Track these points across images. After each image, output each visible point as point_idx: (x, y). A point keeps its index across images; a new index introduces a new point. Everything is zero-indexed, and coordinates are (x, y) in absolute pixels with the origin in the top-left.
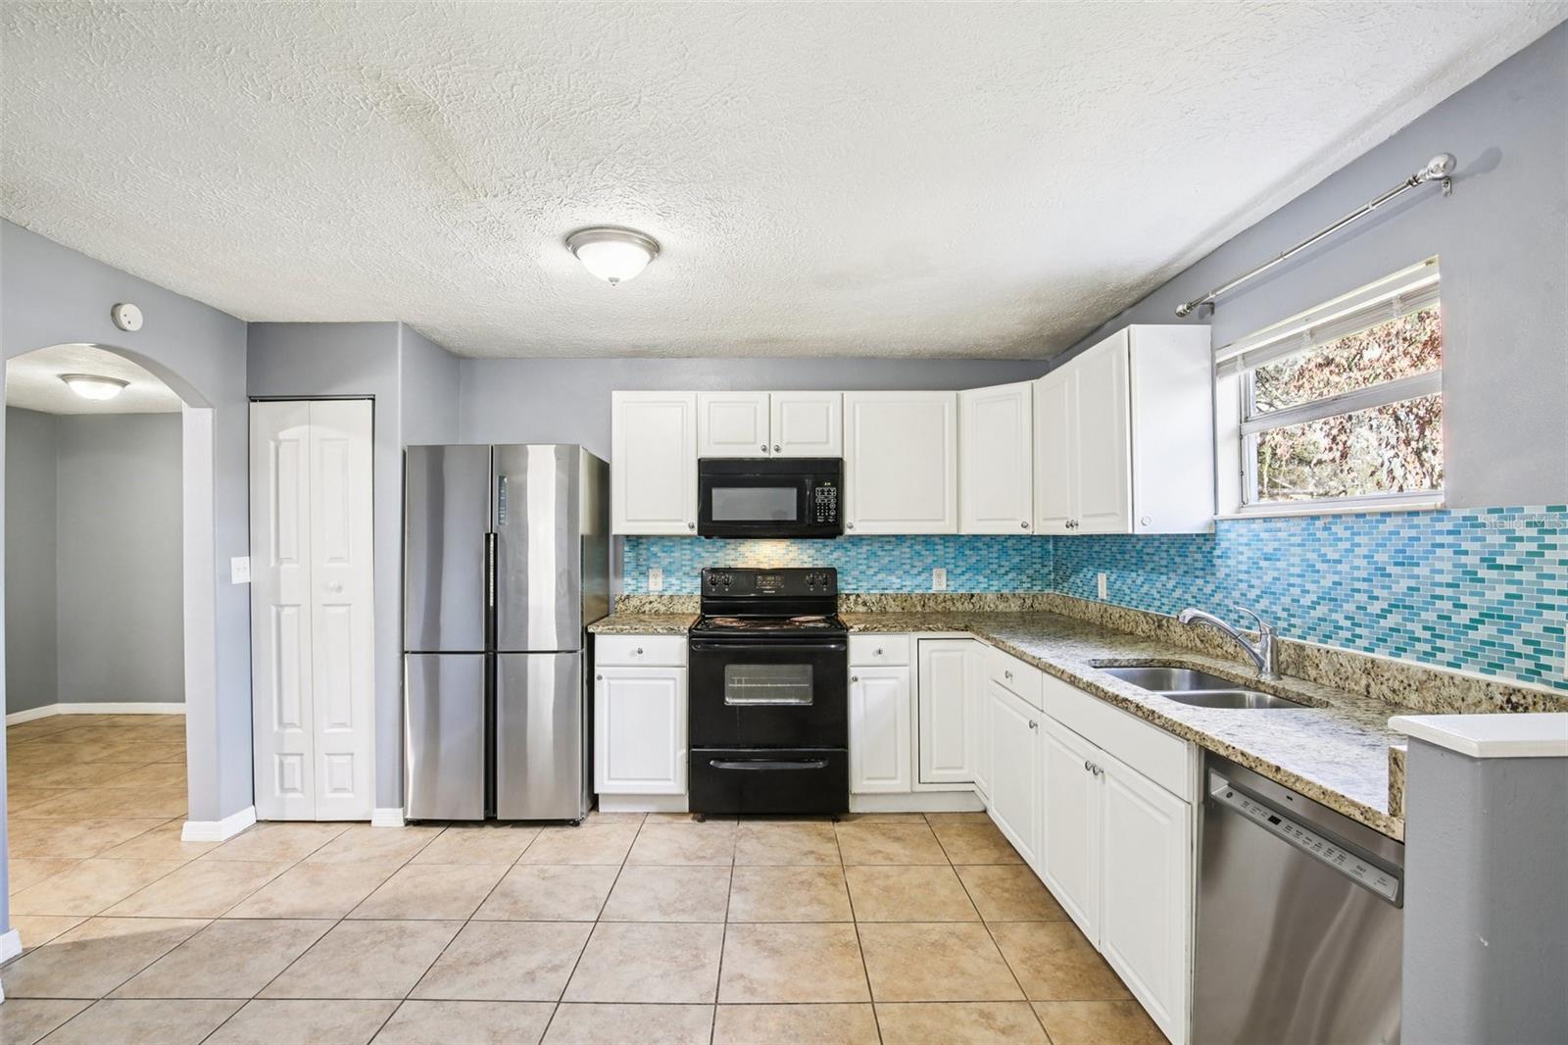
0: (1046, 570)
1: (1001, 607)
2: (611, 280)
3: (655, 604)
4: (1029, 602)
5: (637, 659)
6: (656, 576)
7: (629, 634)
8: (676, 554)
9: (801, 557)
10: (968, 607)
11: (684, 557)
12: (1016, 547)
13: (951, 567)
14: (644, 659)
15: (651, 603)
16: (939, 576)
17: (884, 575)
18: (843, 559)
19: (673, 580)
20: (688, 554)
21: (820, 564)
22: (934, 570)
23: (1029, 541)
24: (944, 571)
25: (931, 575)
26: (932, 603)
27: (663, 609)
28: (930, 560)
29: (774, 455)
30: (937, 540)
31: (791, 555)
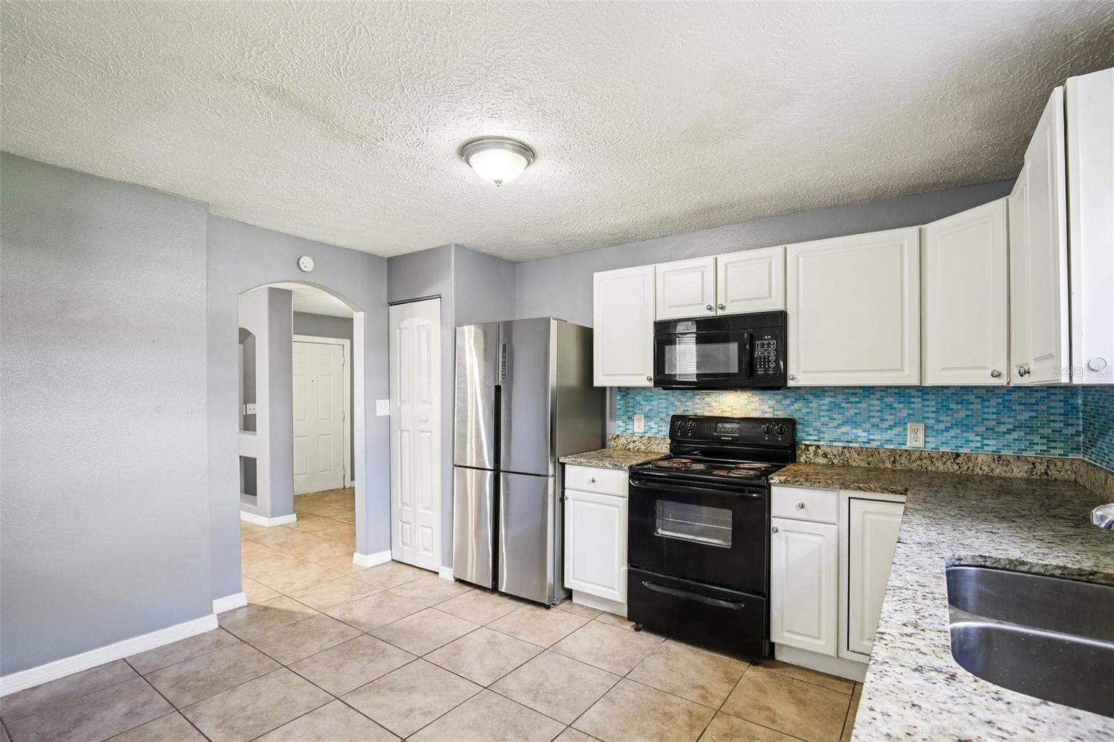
0: (1072, 430)
1: (999, 470)
2: (496, 182)
3: (637, 443)
4: (1041, 468)
5: (591, 487)
6: (639, 420)
7: (586, 466)
8: (655, 403)
9: (762, 407)
10: (951, 467)
11: (661, 405)
12: (1024, 401)
13: (931, 422)
14: (597, 487)
15: (634, 442)
16: (915, 431)
17: (848, 428)
18: (804, 411)
19: (652, 425)
20: (664, 403)
21: (781, 414)
22: (909, 425)
23: (1045, 394)
24: (921, 427)
25: (906, 429)
26: (903, 460)
27: (643, 447)
28: (904, 413)
29: (720, 313)
30: (914, 393)
31: (753, 406)
